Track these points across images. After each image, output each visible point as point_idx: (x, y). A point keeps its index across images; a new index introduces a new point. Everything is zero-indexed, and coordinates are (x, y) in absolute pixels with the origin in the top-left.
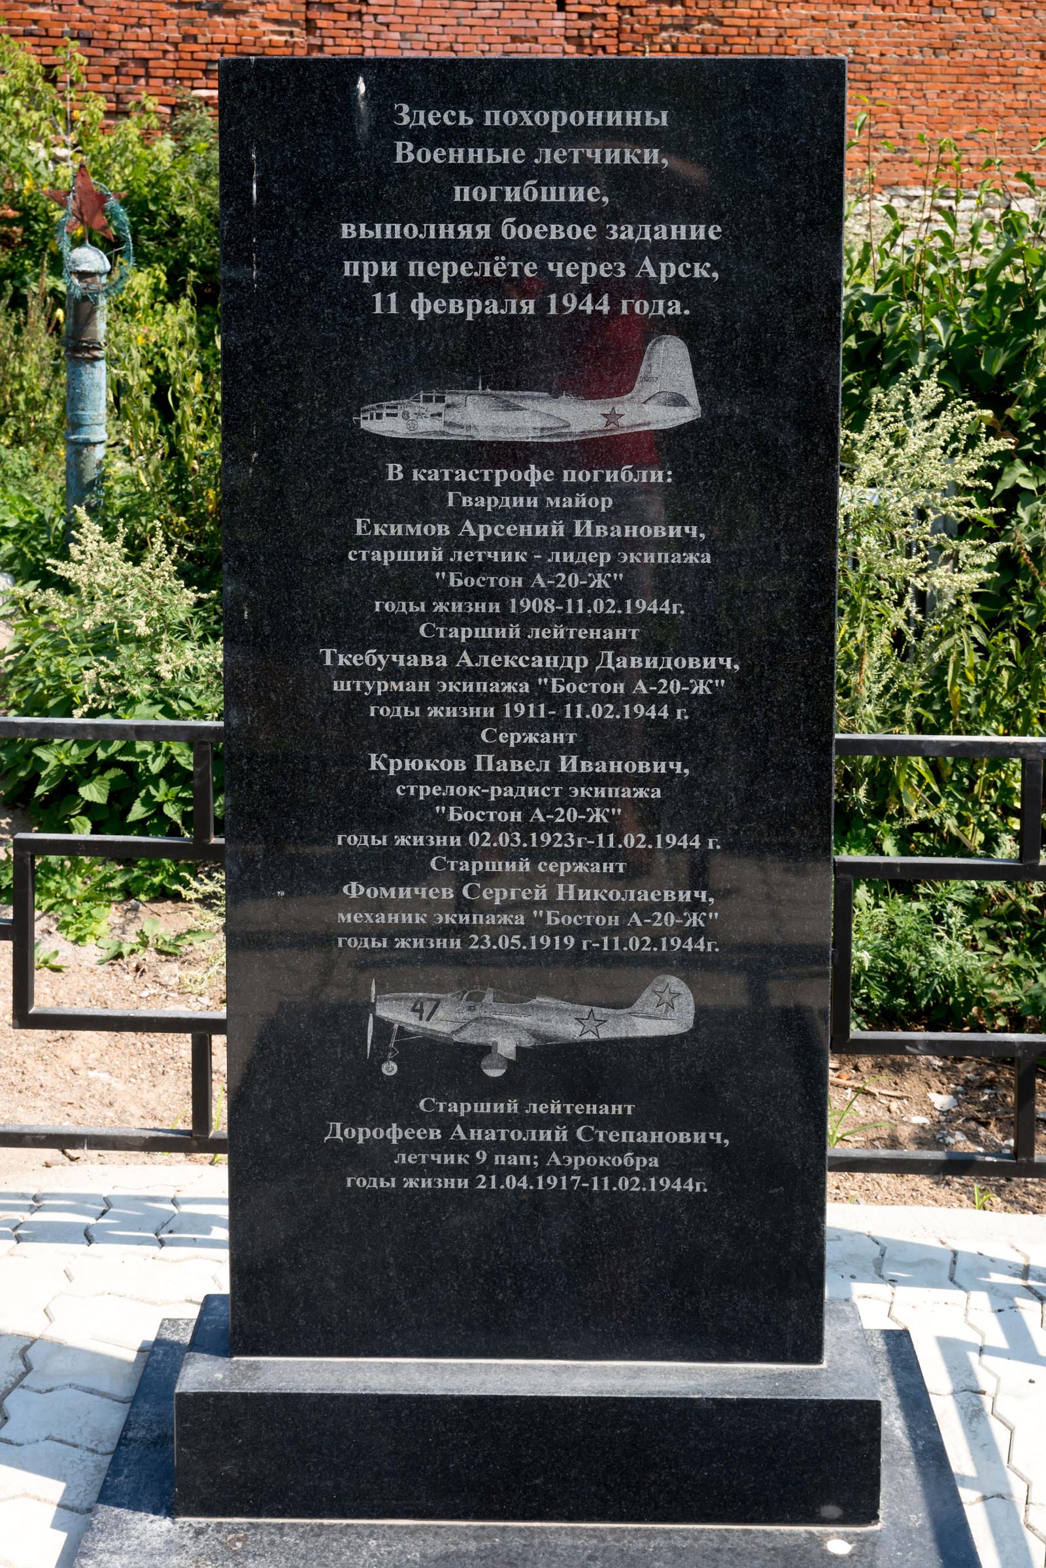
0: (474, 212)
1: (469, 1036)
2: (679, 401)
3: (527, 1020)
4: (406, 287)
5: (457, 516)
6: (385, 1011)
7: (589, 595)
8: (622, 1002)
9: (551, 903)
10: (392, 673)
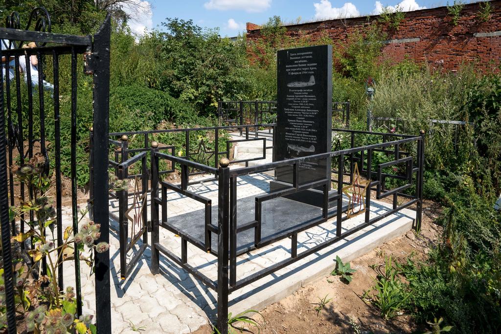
0: (296, 64)
1: (296, 150)
2: (313, 82)
3: (300, 149)
4: (291, 72)
5: (295, 95)
6: (289, 146)
7: (306, 103)
8: (308, 148)
9: (302, 136)
10: (290, 111)
